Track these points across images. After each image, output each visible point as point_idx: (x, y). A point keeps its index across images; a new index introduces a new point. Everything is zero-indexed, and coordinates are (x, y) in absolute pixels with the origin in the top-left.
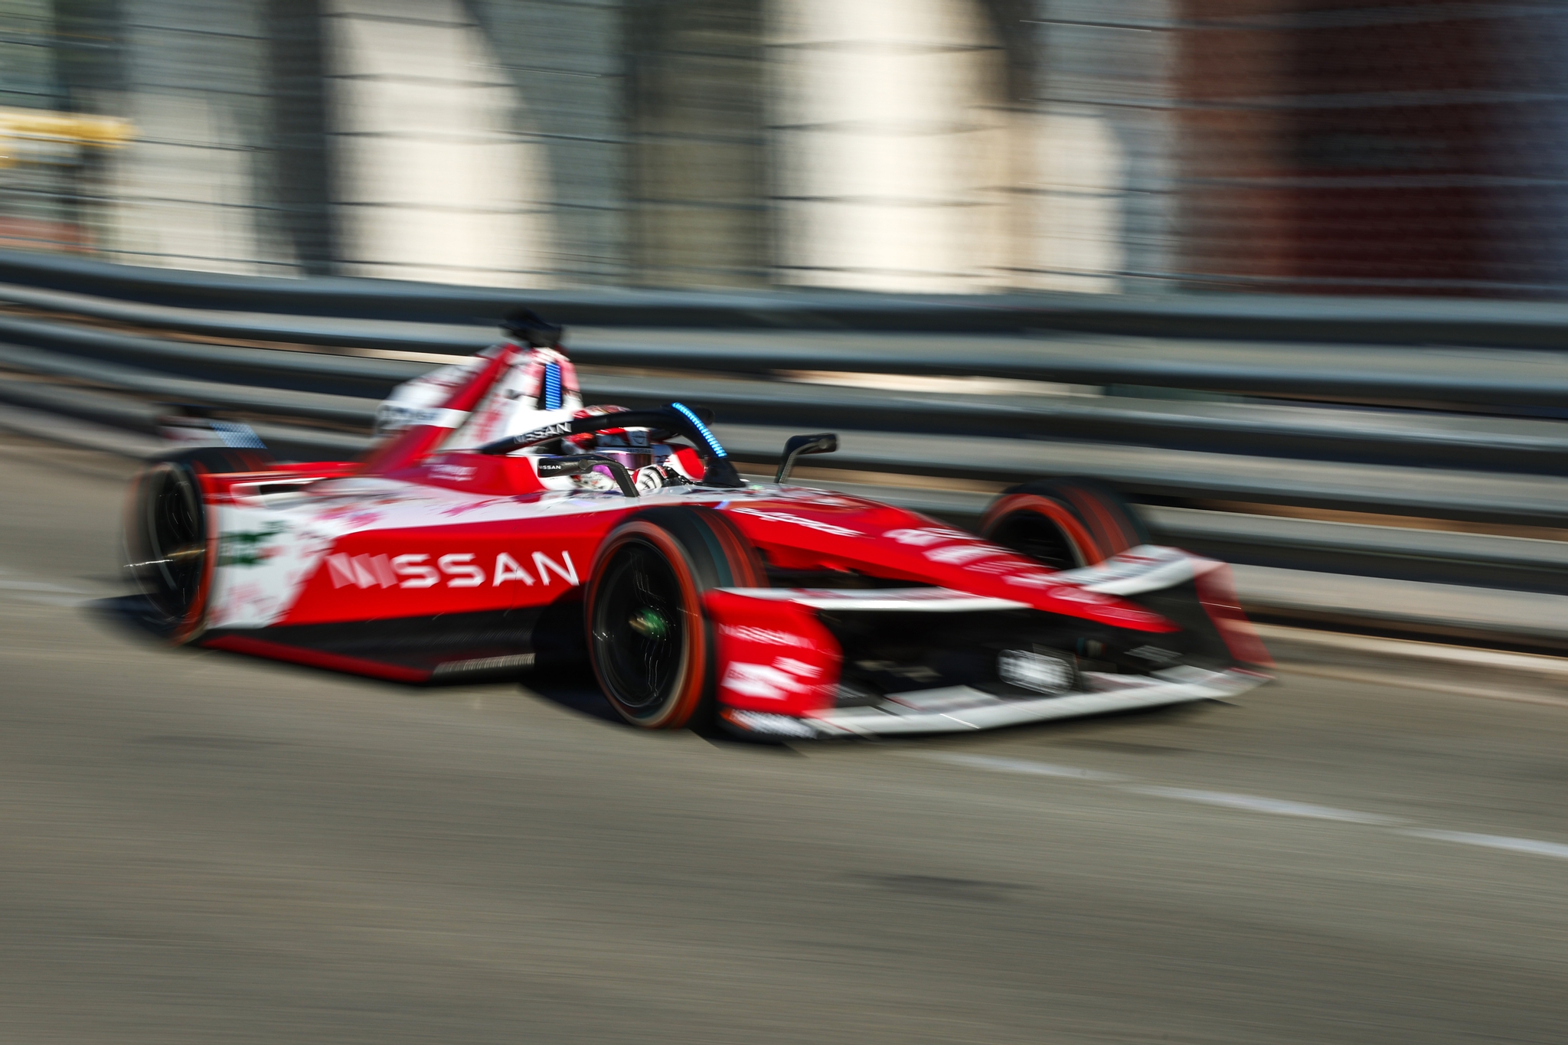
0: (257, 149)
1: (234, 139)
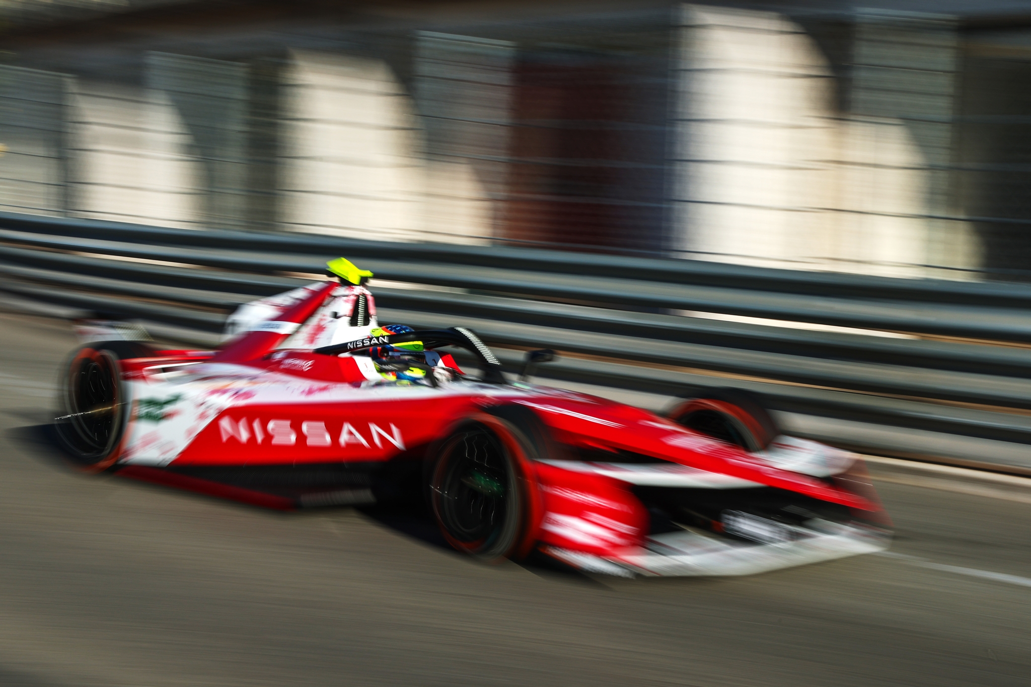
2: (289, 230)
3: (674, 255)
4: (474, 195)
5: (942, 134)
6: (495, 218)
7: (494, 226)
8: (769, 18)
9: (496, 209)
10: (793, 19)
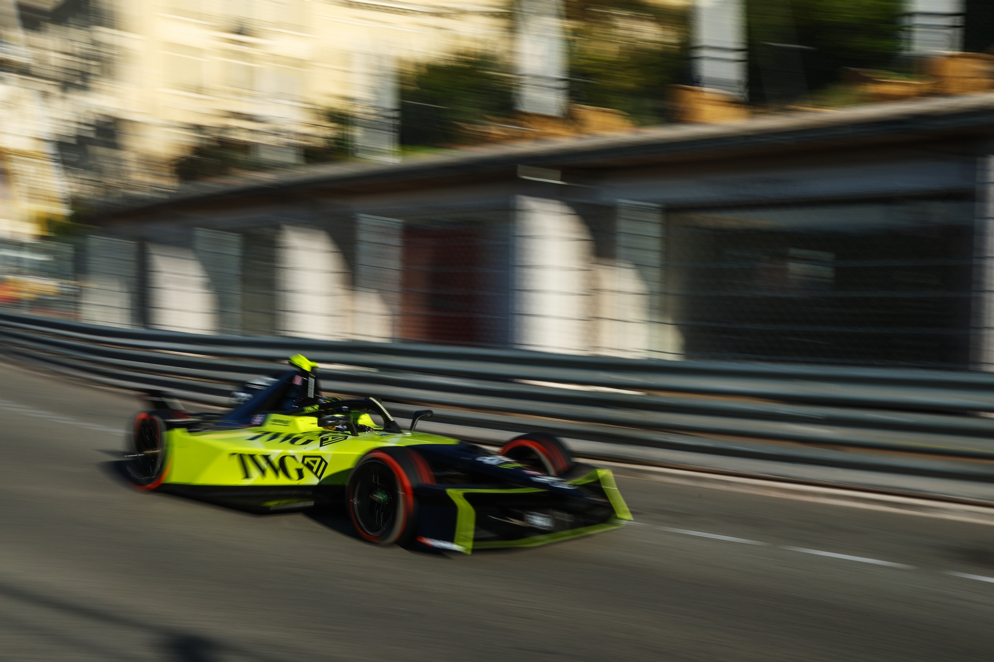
0: (133, 292)
1: (125, 289)
2: (282, 335)
3: (516, 347)
4: (381, 311)
5: (655, 274)
6: (394, 325)
7: (393, 330)
8: (554, 203)
9: (394, 321)
10: (569, 204)
